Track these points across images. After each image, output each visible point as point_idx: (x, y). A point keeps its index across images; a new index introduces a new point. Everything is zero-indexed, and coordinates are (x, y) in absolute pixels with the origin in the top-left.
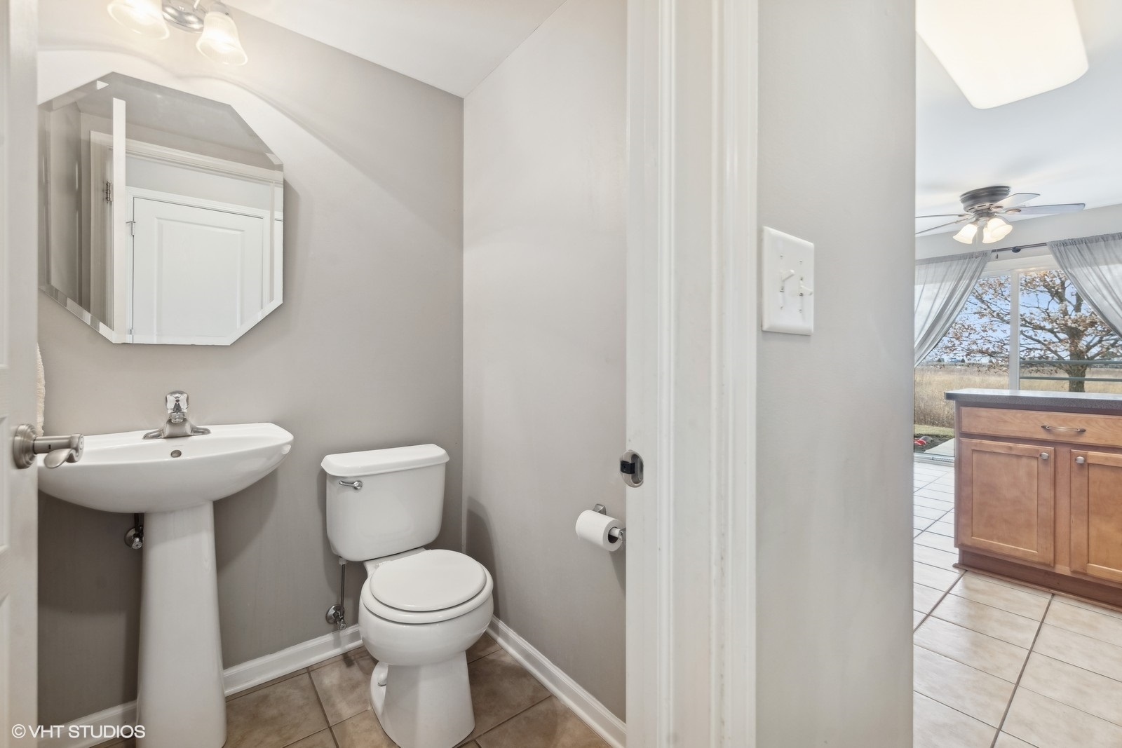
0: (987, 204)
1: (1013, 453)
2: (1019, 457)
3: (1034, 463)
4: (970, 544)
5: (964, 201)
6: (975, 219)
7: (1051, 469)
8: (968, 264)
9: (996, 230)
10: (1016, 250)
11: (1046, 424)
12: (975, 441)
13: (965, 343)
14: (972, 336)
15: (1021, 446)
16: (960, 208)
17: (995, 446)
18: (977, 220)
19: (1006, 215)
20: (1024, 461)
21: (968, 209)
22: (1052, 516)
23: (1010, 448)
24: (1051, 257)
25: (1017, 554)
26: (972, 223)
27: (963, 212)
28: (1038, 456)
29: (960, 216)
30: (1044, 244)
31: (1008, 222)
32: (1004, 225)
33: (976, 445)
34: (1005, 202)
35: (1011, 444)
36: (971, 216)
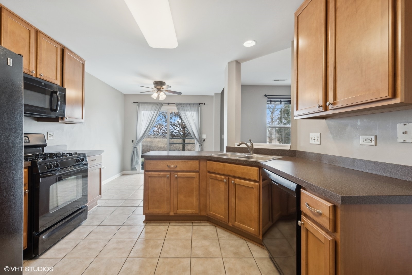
0: (160, 87)
1: (160, 176)
2: (161, 177)
3: (165, 179)
4: (147, 213)
5: (154, 84)
6: (157, 91)
7: (169, 180)
8: (157, 106)
9: (162, 96)
10: (169, 104)
11: (168, 165)
12: (150, 173)
13: (162, 131)
14: (163, 128)
15: (162, 173)
16: (153, 86)
17: (155, 174)
18: (158, 92)
19: (165, 92)
20: (163, 178)
21: (155, 87)
22: (170, 196)
23: (159, 174)
24: (176, 107)
25: (161, 212)
26: (156, 92)
27: (154, 88)
28: (166, 176)
29: (153, 89)
30: (175, 103)
31: (165, 94)
32: (164, 95)
33: (150, 174)
34: (164, 87)
35: (159, 173)
36: (156, 90)
